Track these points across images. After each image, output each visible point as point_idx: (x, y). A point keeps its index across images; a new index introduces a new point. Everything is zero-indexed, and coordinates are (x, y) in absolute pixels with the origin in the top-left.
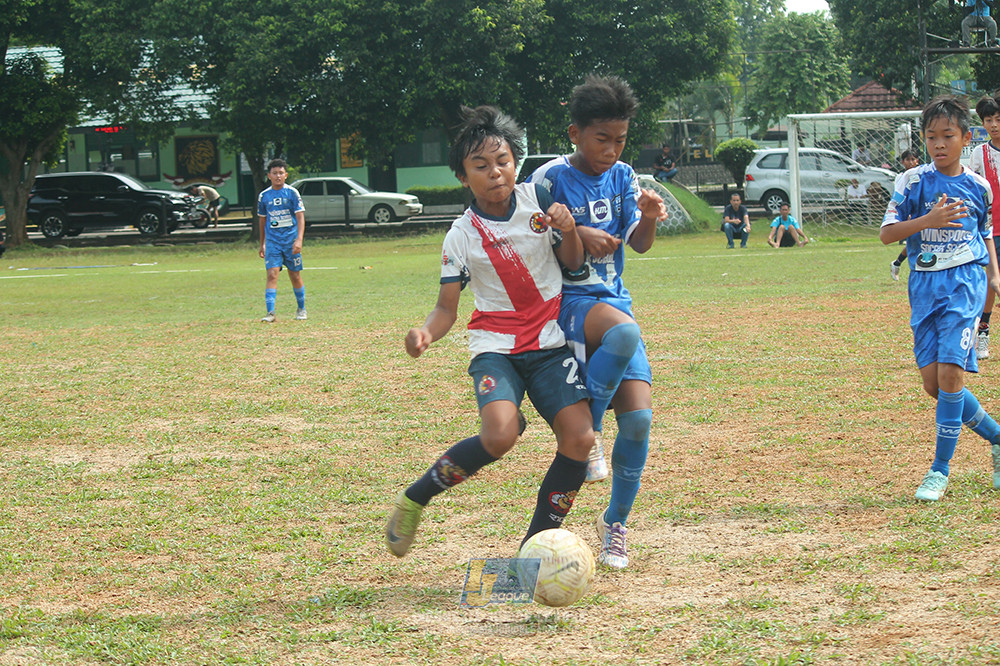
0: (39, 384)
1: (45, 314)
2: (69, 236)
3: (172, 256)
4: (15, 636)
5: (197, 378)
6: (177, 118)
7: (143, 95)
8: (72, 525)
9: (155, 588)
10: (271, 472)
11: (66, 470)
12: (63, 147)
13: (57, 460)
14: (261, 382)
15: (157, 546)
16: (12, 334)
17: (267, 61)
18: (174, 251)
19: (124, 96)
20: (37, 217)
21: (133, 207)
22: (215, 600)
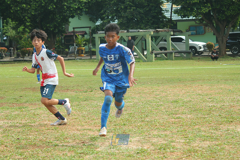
0: (232, 104)
1: (233, 80)
12: (238, 23)
16: (222, 87)
20: (230, 47)
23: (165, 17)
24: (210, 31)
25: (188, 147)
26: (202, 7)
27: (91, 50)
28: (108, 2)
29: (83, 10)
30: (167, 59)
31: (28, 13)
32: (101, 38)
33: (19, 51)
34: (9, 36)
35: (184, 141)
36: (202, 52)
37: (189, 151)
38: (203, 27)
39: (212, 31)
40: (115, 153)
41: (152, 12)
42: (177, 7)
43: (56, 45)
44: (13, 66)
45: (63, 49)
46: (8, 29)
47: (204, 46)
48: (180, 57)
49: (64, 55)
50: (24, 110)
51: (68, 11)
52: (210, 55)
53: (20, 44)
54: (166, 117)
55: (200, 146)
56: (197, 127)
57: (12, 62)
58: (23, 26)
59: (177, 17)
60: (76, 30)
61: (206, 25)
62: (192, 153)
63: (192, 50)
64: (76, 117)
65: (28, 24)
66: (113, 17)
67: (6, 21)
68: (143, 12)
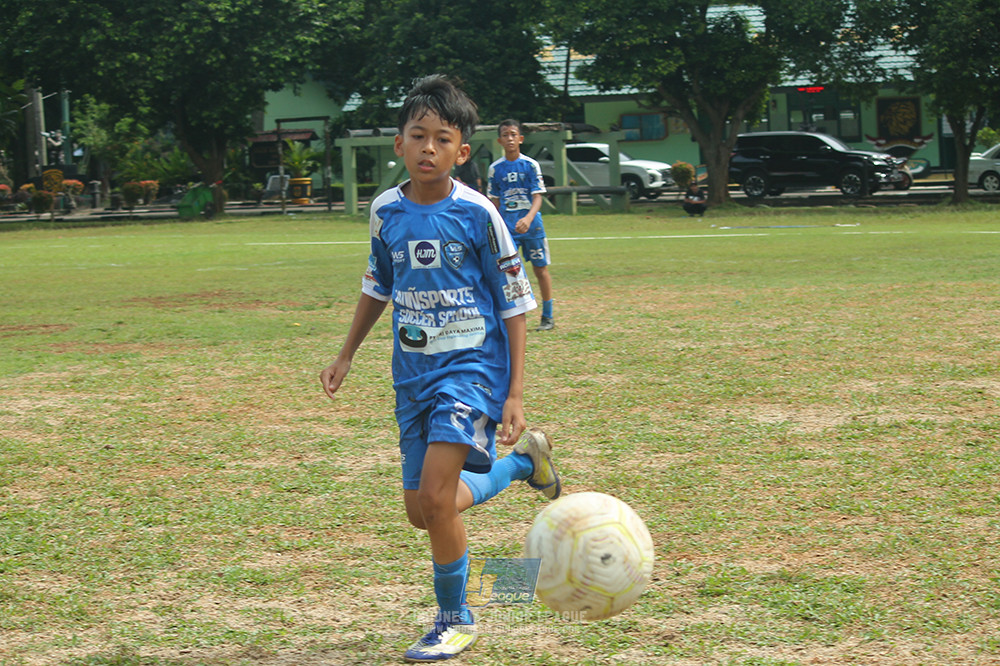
0: (742, 343)
1: (747, 272)
2: (771, 195)
3: (874, 218)
4: (718, 594)
5: (901, 340)
6: (880, 79)
7: (845, 55)
8: (776, 484)
9: (860, 549)
10: (976, 435)
11: (771, 429)
12: (765, 106)
13: (761, 419)
14: (965, 345)
15: (862, 507)
16: (715, 292)
17: (970, 22)
18: (876, 212)
19: (827, 56)
20: (740, 176)
21: (836, 168)
22: (919, 563)
23: (550, 89)
24: (681, 129)
25: (609, 471)
26: (660, 58)
27: (329, 186)
28: (380, 43)
29: (305, 66)
30: (554, 212)
31: (145, 78)
32: (358, 148)
33: (117, 189)
34: (90, 147)
35: (598, 452)
36: (658, 192)
37: (611, 481)
38: (661, 116)
39: (688, 131)
40: (394, 487)
41: (509, 73)
42: (584, 58)
43: (226, 171)
44: (99, 234)
45: (246, 182)
46: (86, 125)
47: (665, 173)
48: (595, 205)
49: (250, 202)
50: (127, 362)
51: (261, 70)
52: (682, 201)
53: (121, 170)
54: (548, 382)
55: (645, 466)
56: (638, 411)
57: (96, 223)
58: (129, 117)
59: (584, 88)
60: (285, 126)
61: (669, 112)
62: (622, 486)
63: (628, 184)
64: (280, 383)
65: (145, 110)
66: (394, 89)
67: (81, 103)
68: (483, 73)
